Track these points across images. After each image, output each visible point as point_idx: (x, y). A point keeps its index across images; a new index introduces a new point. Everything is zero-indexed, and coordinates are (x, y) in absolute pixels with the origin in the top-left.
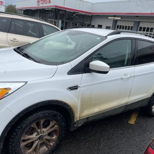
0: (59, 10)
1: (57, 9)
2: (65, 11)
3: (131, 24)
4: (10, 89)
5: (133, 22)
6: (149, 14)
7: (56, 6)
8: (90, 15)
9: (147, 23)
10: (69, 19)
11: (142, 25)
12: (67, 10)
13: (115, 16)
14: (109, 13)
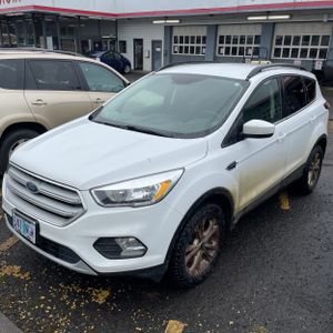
0: (43, 14)
1: (38, 13)
2: (58, 16)
3: (202, 32)
4: (170, 181)
5: (205, 28)
6: (234, 8)
7: (35, 7)
8: (114, 19)
9: (231, 27)
10: (63, 31)
11: (223, 32)
12: (62, 13)
13: (166, 18)
14: (154, 13)
